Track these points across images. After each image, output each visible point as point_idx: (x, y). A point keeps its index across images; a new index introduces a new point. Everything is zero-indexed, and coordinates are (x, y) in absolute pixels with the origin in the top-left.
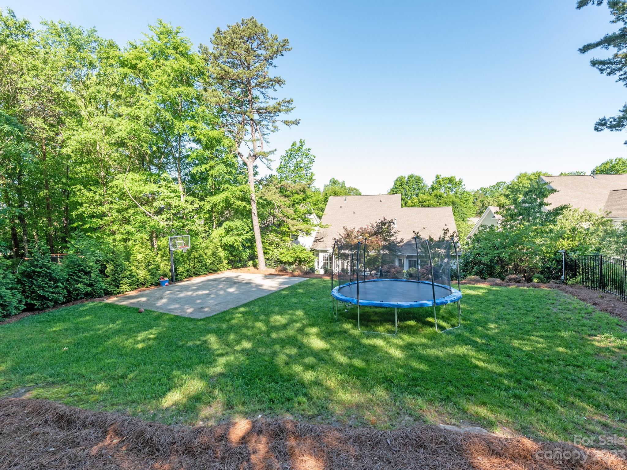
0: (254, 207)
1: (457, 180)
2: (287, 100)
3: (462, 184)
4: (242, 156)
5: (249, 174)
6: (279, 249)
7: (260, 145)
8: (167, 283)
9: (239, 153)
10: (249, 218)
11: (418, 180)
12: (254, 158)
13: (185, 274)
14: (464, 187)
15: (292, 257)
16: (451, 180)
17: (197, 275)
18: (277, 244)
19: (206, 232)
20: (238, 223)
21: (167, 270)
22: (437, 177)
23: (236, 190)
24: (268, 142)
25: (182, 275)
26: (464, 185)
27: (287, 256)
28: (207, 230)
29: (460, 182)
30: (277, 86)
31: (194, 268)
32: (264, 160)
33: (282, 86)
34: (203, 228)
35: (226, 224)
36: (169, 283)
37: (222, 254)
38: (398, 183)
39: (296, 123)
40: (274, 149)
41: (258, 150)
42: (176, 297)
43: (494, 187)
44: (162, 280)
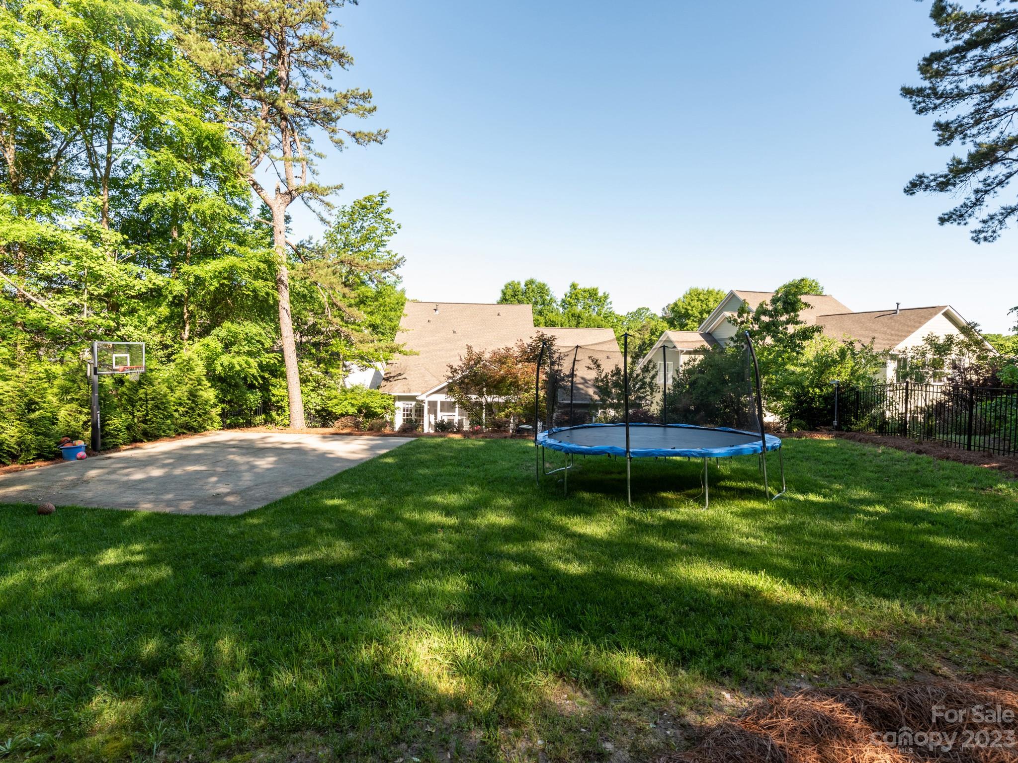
0: (284, 299)
1: (600, 294)
2: (361, 92)
3: (608, 301)
4: (262, 189)
5: (276, 230)
6: (321, 392)
7: (300, 175)
8: (82, 454)
9: (255, 184)
10: (272, 320)
11: (542, 290)
12: (288, 197)
13: (123, 435)
14: (609, 306)
15: (353, 405)
16: (592, 294)
17: (151, 437)
18: (318, 382)
19: (166, 347)
20: (251, 328)
21: (77, 425)
22: (574, 286)
23: (252, 257)
24: (314, 172)
25: (115, 437)
26: (611, 303)
27: (345, 403)
28: (169, 342)
29: (606, 297)
30: (335, 66)
31: (145, 422)
32: (313, 203)
33: (346, 66)
34: (157, 339)
35: (226, 328)
36: (89, 455)
37: (209, 394)
38: (510, 292)
39: (379, 138)
40: (337, 183)
41: (295, 183)
42: (126, 478)
43: (635, 313)
44: (68, 445)
